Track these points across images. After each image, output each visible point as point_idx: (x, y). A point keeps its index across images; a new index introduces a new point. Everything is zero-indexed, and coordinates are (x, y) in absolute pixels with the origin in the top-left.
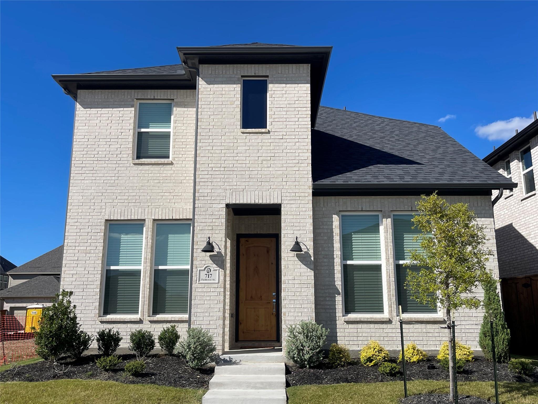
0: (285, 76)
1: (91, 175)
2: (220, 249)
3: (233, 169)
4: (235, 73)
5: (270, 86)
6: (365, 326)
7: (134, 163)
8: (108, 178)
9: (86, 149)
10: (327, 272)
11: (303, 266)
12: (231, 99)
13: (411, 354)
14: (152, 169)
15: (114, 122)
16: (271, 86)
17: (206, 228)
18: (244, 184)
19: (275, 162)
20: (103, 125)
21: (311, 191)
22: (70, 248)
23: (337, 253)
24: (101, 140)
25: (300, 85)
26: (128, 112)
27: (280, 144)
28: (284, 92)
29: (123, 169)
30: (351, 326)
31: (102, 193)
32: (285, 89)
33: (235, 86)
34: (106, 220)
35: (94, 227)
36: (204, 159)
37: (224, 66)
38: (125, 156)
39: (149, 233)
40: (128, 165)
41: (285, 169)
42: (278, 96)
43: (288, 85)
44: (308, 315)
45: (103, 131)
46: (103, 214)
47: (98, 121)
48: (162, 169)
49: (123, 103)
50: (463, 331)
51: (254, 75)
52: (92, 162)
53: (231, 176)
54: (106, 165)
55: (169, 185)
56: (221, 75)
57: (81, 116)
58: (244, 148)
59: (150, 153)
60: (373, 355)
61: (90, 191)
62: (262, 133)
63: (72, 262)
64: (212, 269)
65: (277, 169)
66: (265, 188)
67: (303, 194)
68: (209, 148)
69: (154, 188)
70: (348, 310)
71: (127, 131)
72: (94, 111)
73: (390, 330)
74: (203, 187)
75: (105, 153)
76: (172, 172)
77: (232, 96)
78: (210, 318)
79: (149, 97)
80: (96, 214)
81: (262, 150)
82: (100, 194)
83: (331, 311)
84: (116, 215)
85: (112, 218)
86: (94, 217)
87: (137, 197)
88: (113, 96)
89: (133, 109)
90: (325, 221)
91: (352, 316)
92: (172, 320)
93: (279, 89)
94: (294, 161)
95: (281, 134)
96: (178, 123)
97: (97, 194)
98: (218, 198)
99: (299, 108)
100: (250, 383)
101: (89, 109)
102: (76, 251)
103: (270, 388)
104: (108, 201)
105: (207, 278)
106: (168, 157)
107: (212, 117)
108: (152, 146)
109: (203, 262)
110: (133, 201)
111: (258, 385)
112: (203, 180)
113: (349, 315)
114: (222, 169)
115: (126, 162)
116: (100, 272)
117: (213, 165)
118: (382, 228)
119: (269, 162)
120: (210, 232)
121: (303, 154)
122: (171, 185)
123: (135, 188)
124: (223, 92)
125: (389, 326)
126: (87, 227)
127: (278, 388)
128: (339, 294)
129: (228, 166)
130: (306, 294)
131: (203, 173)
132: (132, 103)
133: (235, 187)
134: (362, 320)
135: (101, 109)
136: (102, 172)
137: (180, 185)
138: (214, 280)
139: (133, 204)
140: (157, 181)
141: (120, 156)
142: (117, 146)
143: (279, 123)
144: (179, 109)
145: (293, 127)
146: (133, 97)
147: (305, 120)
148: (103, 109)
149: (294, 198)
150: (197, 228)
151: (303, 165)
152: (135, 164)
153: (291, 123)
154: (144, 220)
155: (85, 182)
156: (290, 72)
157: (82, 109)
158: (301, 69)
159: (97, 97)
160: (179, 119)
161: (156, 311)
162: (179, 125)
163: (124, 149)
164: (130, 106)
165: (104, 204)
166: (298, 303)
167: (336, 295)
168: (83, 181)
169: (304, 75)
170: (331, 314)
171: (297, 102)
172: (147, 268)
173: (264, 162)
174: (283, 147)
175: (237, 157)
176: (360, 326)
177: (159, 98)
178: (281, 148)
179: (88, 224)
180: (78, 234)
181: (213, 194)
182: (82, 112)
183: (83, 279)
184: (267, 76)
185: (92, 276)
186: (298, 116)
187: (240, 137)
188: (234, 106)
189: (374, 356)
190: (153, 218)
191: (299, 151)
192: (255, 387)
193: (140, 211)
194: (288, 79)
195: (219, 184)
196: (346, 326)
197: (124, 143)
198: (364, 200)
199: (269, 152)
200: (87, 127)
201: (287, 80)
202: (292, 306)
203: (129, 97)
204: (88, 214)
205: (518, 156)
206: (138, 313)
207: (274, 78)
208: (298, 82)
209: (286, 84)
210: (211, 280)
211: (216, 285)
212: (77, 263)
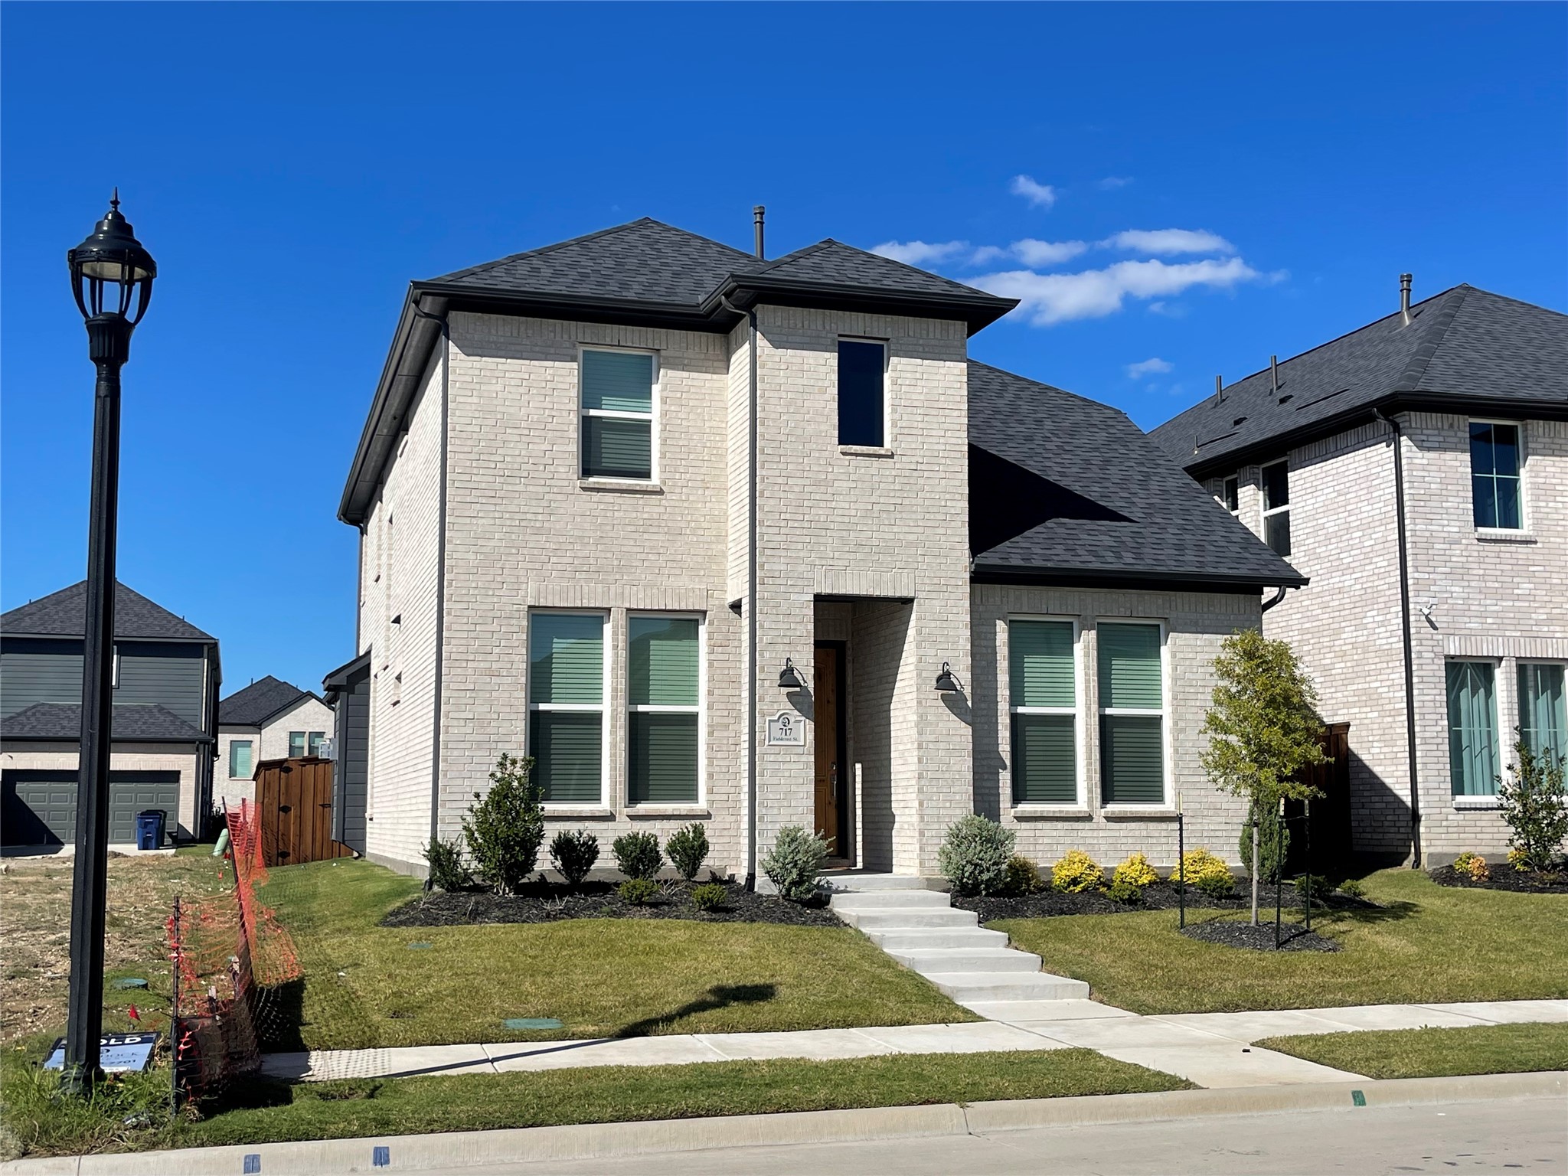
0: (921, 342)
1: (492, 508)
3: (826, 525)
4: (827, 326)
5: (891, 361)
6: (1048, 825)
7: (583, 486)
8: (529, 516)
9: (475, 450)
10: (986, 727)
11: (953, 717)
12: (821, 383)
13: (1138, 873)
14: (620, 501)
15: (535, 392)
16: (896, 362)
17: (779, 640)
18: (847, 556)
19: (904, 516)
20: (510, 396)
21: (967, 576)
22: (457, 664)
23: (1003, 692)
24: (508, 431)
25: (948, 363)
26: (563, 372)
27: (912, 481)
28: (918, 376)
29: (559, 497)
30: (1024, 825)
31: (518, 548)
32: (921, 369)
33: (827, 355)
34: (529, 607)
35: (505, 622)
36: (772, 502)
37: (806, 310)
38: (562, 469)
39: (620, 637)
40: (570, 490)
41: (921, 530)
42: (907, 383)
43: (926, 362)
44: (962, 805)
45: (512, 410)
46: (522, 593)
47: (499, 388)
48: (641, 502)
49: (552, 351)
50: (1205, 834)
51: (863, 335)
52: (491, 479)
53: (822, 540)
54: (521, 488)
55: (655, 537)
56: (801, 331)
57: (462, 372)
58: (845, 484)
59: (607, 463)
60: (1082, 874)
61: (492, 543)
62: (880, 456)
63: (463, 694)
64: (792, 720)
65: (906, 529)
66: (885, 565)
67: (953, 582)
68: (780, 480)
69: (625, 542)
70: (1017, 798)
71: (565, 414)
72: (489, 362)
73: (1090, 834)
74: (770, 559)
75: (519, 459)
76: (662, 510)
77: (823, 375)
79: (608, 341)
80: (508, 593)
81: (879, 491)
82: (514, 551)
83: (992, 799)
84: (550, 597)
85: (542, 603)
86: (504, 600)
87: (592, 561)
88: (530, 332)
89: (575, 365)
90: (982, 632)
91: (1025, 808)
92: (675, 813)
93: (909, 368)
94: (938, 516)
95: (914, 459)
96: (671, 405)
97: (507, 551)
98: (800, 582)
99: (947, 411)
100: (922, 917)
101: (478, 358)
102: (470, 671)
103: (953, 925)
104: (530, 566)
105: (783, 736)
106: (647, 475)
107: (784, 417)
108: (610, 448)
109: (776, 706)
110: (585, 569)
111: (935, 921)
113: (1020, 805)
114: (806, 525)
115: (566, 483)
117: (788, 516)
118: (1078, 648)
119: (892, 516)
120: (787, 649)
121: (954, 503)
122: (661, 537)
123: (586, 540)
124: (806, 367)
125: (1087, 825)
126: (489, 621)
127: (966, 925)
128: (1005, 768)
129: (817, 518)
130: (958, 768)
131: (770, 530)
132: (571, 352)
133: (830, 562)
134: (1045, 815)
135: (504, 360)
136: (516, 502)
137: (679, 538)
138: (795, 739)
139: (584, 575)
140: (633, 528)
141: (552, 468)
142: (544, 447)
143: (909, 438)
144: (670, 373)
145: (935, 447)
146: (573, 338)
147: (958, 434)
148: (509, 360)
149: (937, 588)
150: (761, 640)
151: (953, 524)
152: (584, 489)
153: (931, 440)
154: (609, 610)
155: (481, 521)
156: (931, 335)
157: (462, 356)
158: (951, 328)
159: (493, 332)
160: (671, 395)
161: (634, 797)
162: (673, 408)
163: (560, 455)
164: (568, 358)
165: (522, 572)
166: (945, 783)
167: (1000, 771)
168: (474, 521)
169: (956, 343)
170: (992, 804)
171: (942, 398)
172: (619, 709)
173: (883, 515)
174: (919, 487)
175: (834, 503)
176: (1040, 825)
177: (630, 344)
178: (914, 487)
179: (491, 614)
180: (472, 635)
181: (791, 574)
182: (463, 364)
183: (488, 730)
184: (887, 340)
185: (507, 724)
186: (945, 426)
187: (839, 462)
188: (827, 397)
189: (1084, 876)
190: (628, 606)
192: (931, 924)
193: (599, 590)
194: (927, 350)
195: (802, 554)
196: (1017, 825)
197: (560, 441)
198: (1051, 594)
199: (892, 494)
200: (475, 400)
201: (924, 352)
202: (935, 790)
203: (566, 337)
204: (491, 593)
205: (1256, 476)
206: (600, 800)
207: (901, 344)
208: (945, 357)
209: (923, 359)
210: (790, 740)
211: (800, 750)
212: (473, 695)
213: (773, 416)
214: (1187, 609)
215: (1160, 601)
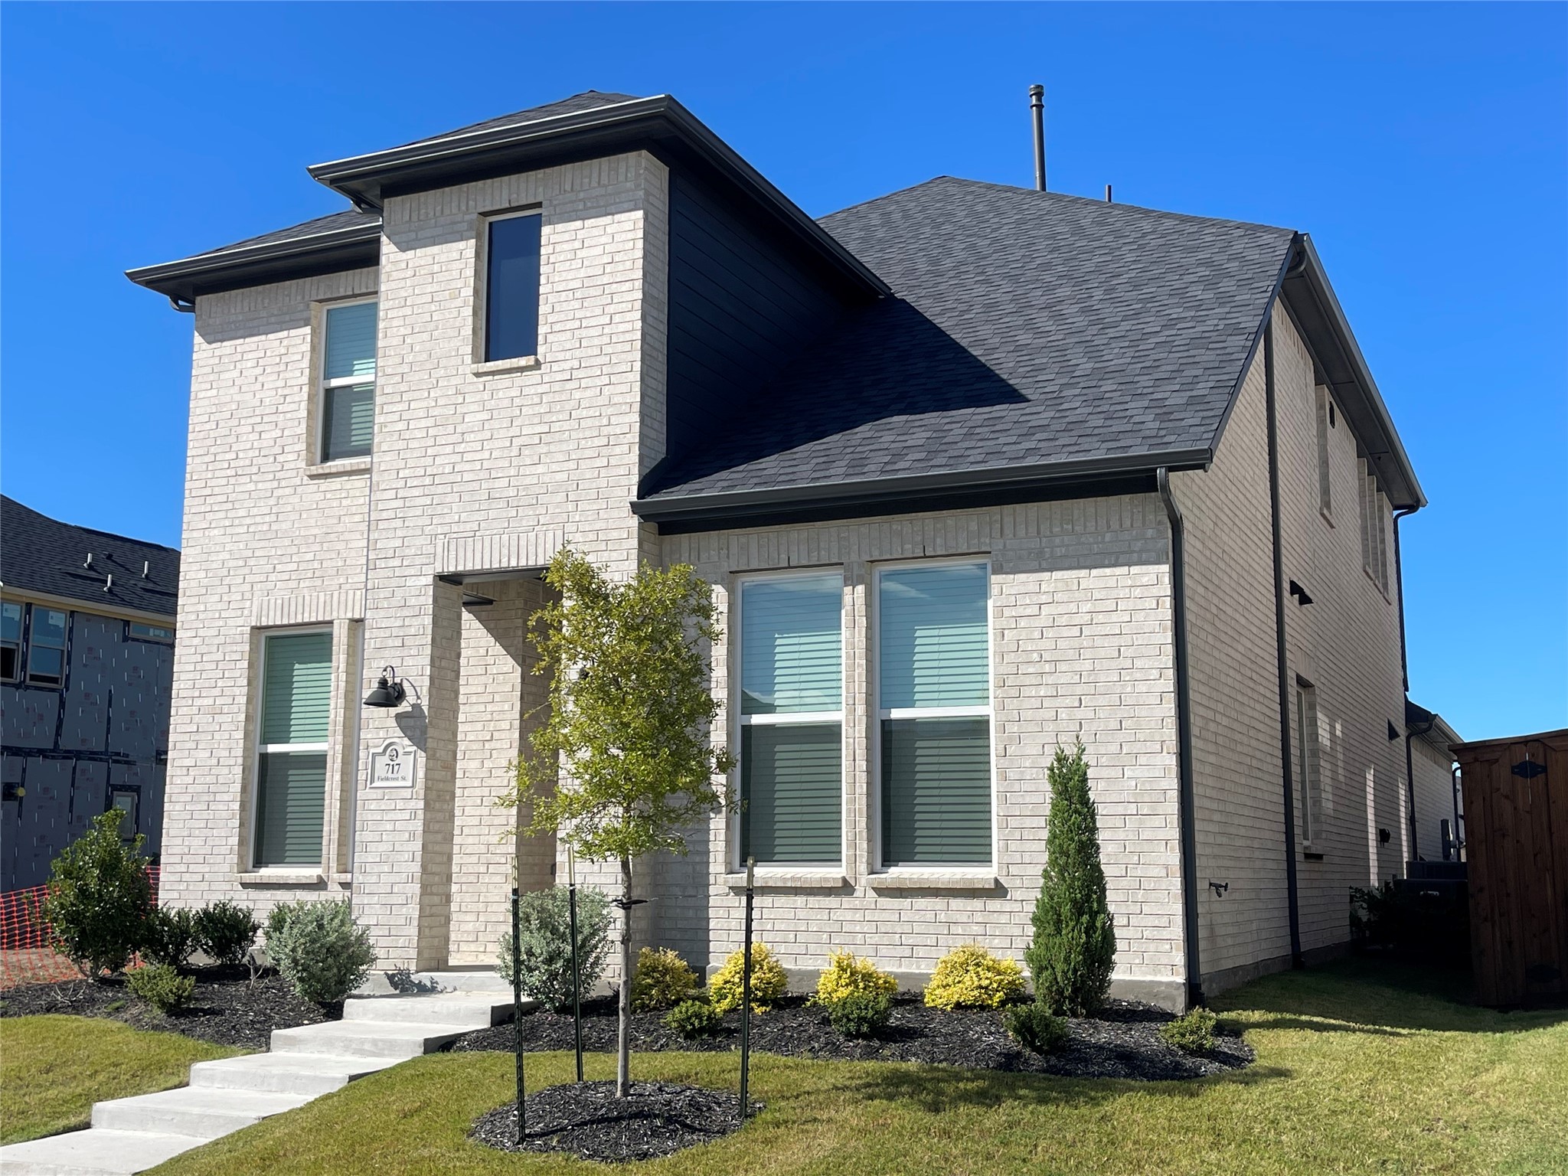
0: (582, 195)
1: (224, 515)
2: (418, 698)
3: (452, 478)
4: (464, 208)
5: (546, 230)
6: (781, 900)
7: (310, 473)
8: (257, 519)
9: (212, 450)
12: (453, 285)
14: (348, 485)
15: (269, 370)
16: (548, 232)
17: (390, 642)
18: (476, 516)
19: (553, 448)
20: (246, 381)
22: (183, 702)
24: (242, 422)
25: (616, 217)
26: (297, 340)
27: (563, 397)
28: (577, 244)
29: (287, 491)
31: (245, 559)
32: (581, 234)
33: (461, 245)
34: (253, 628)
35: (229, 648)
36: (389, 457)
37: (438, 193)
38: (291, 457)
39: (341, 656)
40: (298, 481)
41: (572, 465)
42: (562, 258)
43: (589, 223)
45: (248, 397)
46: (246, 612)
47: (236, 373)
49: (287, 318)
51: (507, 206)
52: (225, 481)
53: (448, 499)
54: (251, 487)
56: (433, 221)
57: (203, 363)
58: (479, 416)
59: (356, 440)
61: (221, 557)
62: (522, 369)
63: (186, 737)
64: (400, 752)
65: (554, 467)
66: (524, 523)
68: (401, 426)
71: (296, 390)
72: (228, 346)
73: (849, 915)
74: (384, 534)
75: (251, 454)
77: (455, 273)
78: (393, 878)
79: (342, 292)
80: (233, 614)
81: (520, 419)
82: (241, 563)
83: (698, 859)
84: (271, 614)
85: (264, 622)
86: (230, 622)
87: (316, 565)
88: (266, 301)
89: (308, 330)
93: (566, 237)
94: (597, 442)
95: (567, 365)
97: (235, 563)
98: (418, 561)
99: (615, 285)
101: (219, 344)
102: (195, 710)
104: (256, 578)
105: (390, 775)
107: (408, 340)
109: (382, 734)
110: (309, 575)
112: (385, 515)
114: (428, 481)
115: (294, 473)
116: (240, 761)
117: (407, 473)
118: (844, 615)
119: (537, 450)
120: (398, 653)
121: (620, 419)
123: (312, 540)
124: (436, 268)
125: (846, 901)
126: (215, 649)
128: (717, 810)
129: (441, 470)
131: (386, 495)
132: (305, 315)
133: (455, 528)
135: (242, 341)
136: (246, 504)
138: (404, 779)
139: (307, 583)
141: (282, 458)
142: (274, 434)
143: (562, 337)
145: (596, 341)
146: (307, 298)
147: (628, 316)
148: (247, 340)
149: (593, 546)
151: (617, 450)
152: (312, 477)
153: (592, 332)
154: (331, 622)
155: (212, 533)
156: (594, 183)
157: (205, 346)
158: (622, 168)
159: (233, 311)
163: (290, 440)
164: (302, 323)
165: (247, 587)
167: (712, 815)
168: (207, 533)
169: (628, 184)
170: (698, 868)
171: (608, 269)
172: (337, 747)
173: (526, 452)
174: (573, 403)
175: (463, 445)
178: (567, 406)
179: (216, 641)
180: (199, 667)
181: (407, 551)
182: (205, 354)
184: (539, 205)
185: (226, 770)
186: (611, 309)
187: (471, 388)
188: (459, 302)
190: (349, 616)
191: (610, 411)
193: (322, 600)
194: (588, 204)
195: (421, 522)
196: (730, 900)
197: (290, 423)
198: (794, 535)
199: (536, 420)
200: (214, 392)
201: (586, 208)
203: (300, 298)
204: (217, 616)
206: (318, 863)
207: (555, 206)
208: (613, 209)
209: (583, 219)
210: (397, 779)
211: (407, 793)
212: (197, 738)
213: (395, 341)
214: (1022, 533)
215: (974, 526)
